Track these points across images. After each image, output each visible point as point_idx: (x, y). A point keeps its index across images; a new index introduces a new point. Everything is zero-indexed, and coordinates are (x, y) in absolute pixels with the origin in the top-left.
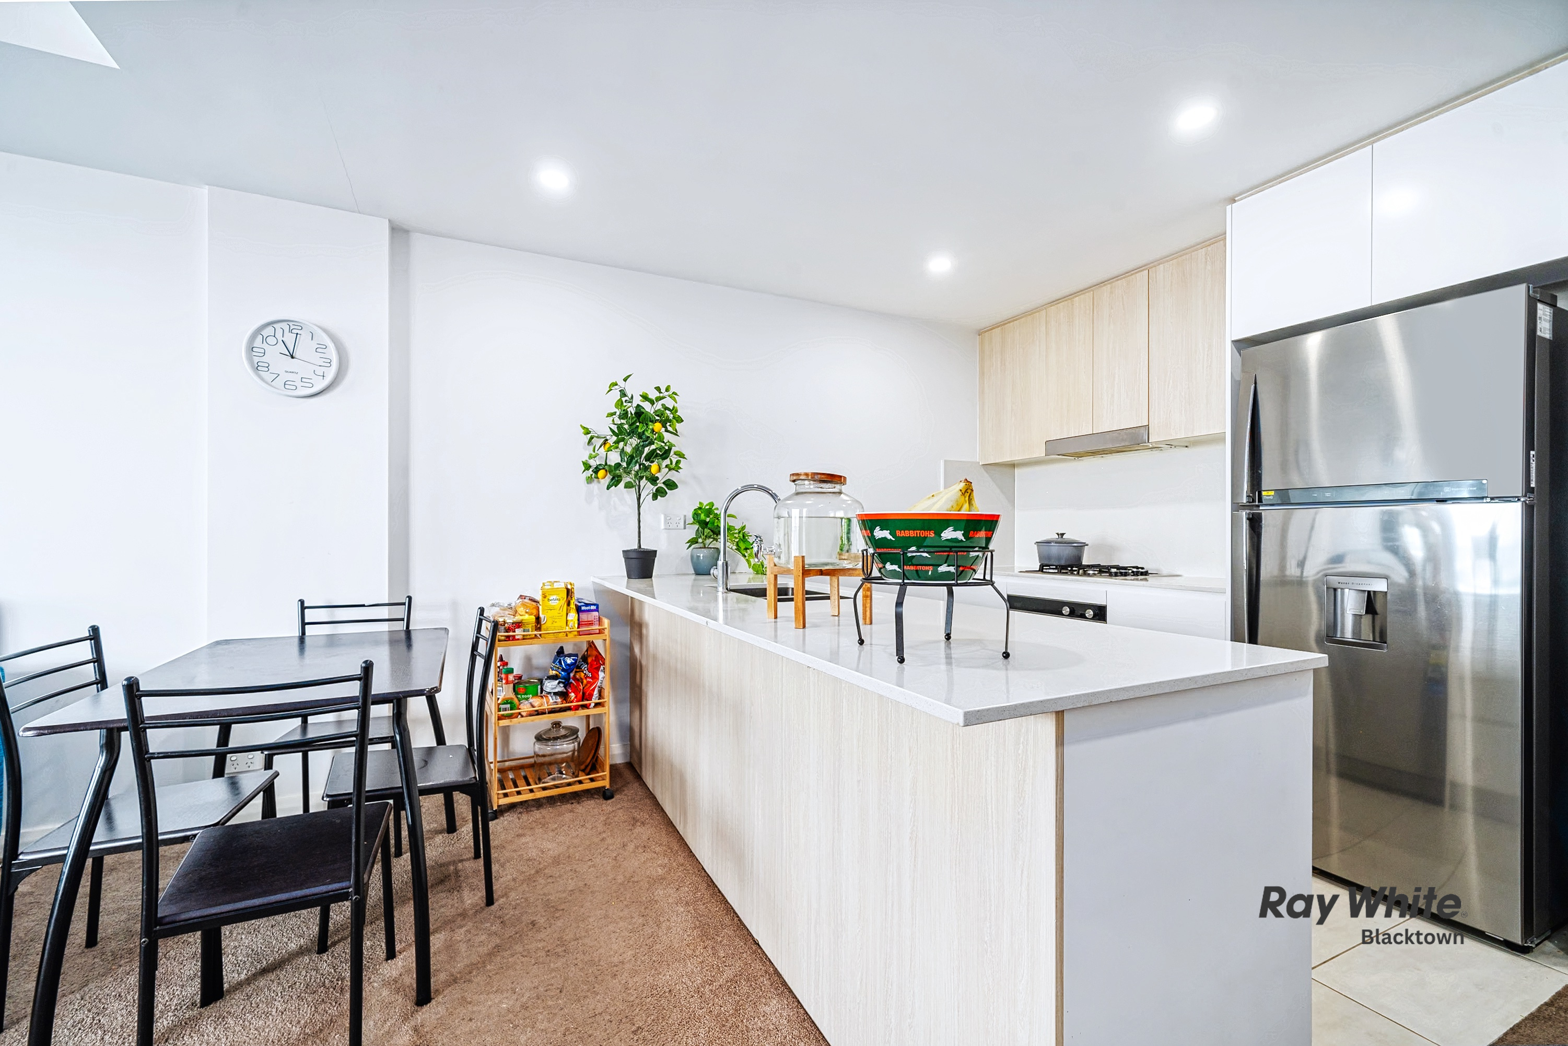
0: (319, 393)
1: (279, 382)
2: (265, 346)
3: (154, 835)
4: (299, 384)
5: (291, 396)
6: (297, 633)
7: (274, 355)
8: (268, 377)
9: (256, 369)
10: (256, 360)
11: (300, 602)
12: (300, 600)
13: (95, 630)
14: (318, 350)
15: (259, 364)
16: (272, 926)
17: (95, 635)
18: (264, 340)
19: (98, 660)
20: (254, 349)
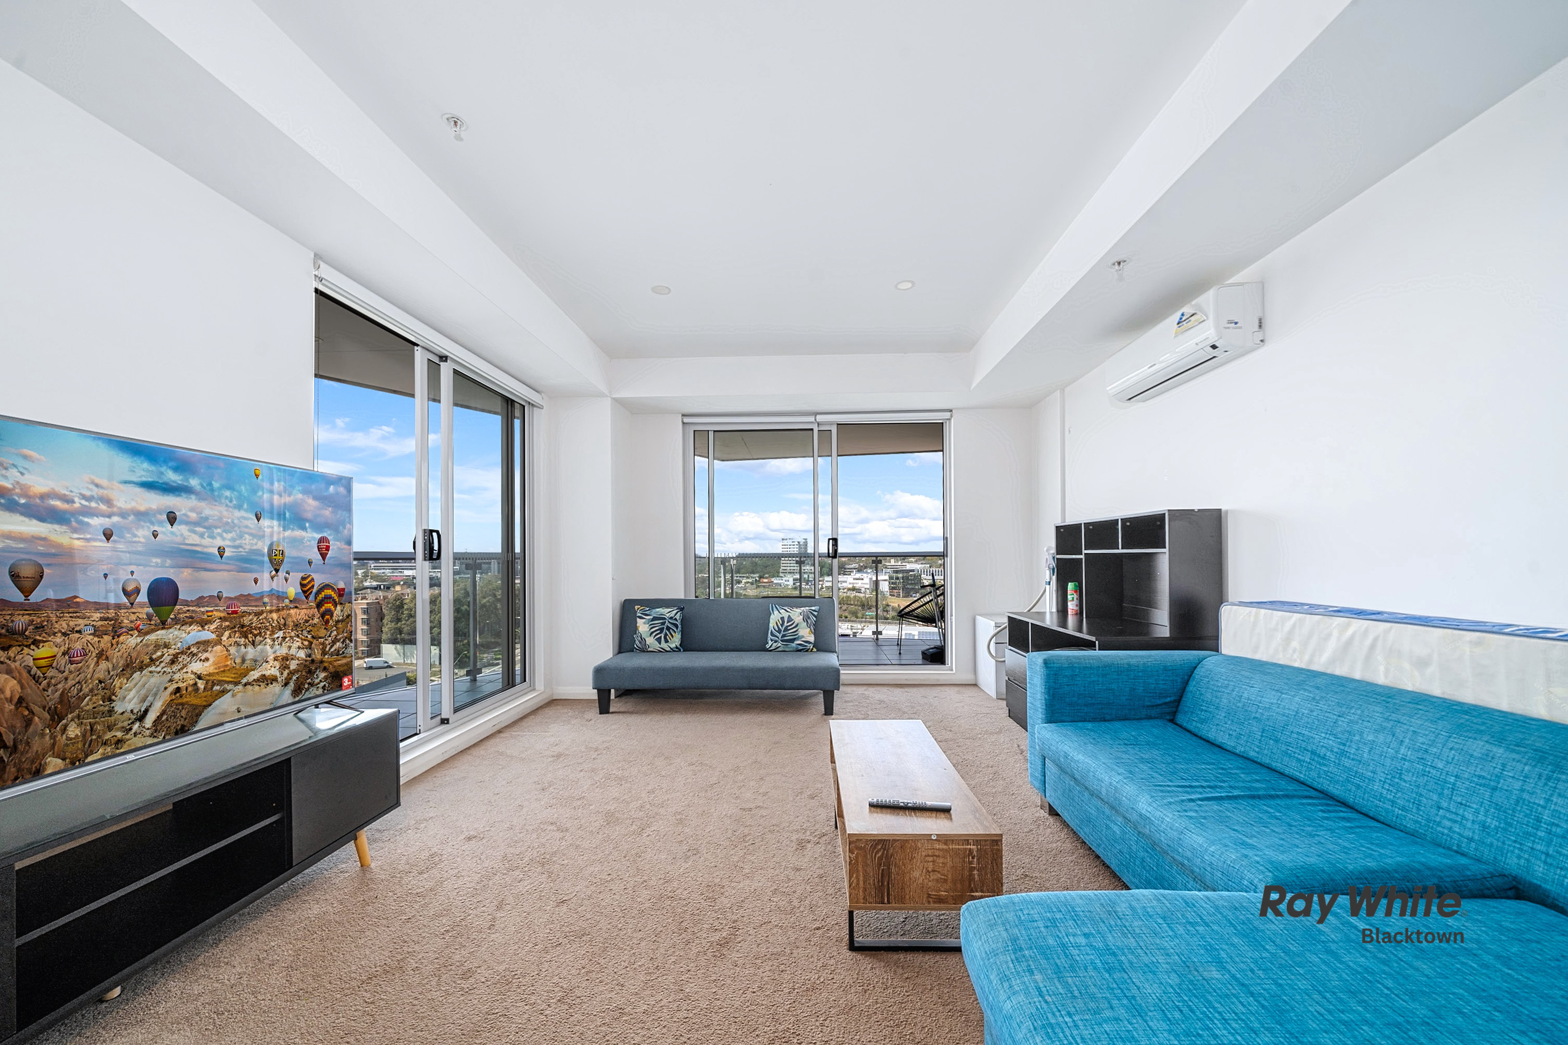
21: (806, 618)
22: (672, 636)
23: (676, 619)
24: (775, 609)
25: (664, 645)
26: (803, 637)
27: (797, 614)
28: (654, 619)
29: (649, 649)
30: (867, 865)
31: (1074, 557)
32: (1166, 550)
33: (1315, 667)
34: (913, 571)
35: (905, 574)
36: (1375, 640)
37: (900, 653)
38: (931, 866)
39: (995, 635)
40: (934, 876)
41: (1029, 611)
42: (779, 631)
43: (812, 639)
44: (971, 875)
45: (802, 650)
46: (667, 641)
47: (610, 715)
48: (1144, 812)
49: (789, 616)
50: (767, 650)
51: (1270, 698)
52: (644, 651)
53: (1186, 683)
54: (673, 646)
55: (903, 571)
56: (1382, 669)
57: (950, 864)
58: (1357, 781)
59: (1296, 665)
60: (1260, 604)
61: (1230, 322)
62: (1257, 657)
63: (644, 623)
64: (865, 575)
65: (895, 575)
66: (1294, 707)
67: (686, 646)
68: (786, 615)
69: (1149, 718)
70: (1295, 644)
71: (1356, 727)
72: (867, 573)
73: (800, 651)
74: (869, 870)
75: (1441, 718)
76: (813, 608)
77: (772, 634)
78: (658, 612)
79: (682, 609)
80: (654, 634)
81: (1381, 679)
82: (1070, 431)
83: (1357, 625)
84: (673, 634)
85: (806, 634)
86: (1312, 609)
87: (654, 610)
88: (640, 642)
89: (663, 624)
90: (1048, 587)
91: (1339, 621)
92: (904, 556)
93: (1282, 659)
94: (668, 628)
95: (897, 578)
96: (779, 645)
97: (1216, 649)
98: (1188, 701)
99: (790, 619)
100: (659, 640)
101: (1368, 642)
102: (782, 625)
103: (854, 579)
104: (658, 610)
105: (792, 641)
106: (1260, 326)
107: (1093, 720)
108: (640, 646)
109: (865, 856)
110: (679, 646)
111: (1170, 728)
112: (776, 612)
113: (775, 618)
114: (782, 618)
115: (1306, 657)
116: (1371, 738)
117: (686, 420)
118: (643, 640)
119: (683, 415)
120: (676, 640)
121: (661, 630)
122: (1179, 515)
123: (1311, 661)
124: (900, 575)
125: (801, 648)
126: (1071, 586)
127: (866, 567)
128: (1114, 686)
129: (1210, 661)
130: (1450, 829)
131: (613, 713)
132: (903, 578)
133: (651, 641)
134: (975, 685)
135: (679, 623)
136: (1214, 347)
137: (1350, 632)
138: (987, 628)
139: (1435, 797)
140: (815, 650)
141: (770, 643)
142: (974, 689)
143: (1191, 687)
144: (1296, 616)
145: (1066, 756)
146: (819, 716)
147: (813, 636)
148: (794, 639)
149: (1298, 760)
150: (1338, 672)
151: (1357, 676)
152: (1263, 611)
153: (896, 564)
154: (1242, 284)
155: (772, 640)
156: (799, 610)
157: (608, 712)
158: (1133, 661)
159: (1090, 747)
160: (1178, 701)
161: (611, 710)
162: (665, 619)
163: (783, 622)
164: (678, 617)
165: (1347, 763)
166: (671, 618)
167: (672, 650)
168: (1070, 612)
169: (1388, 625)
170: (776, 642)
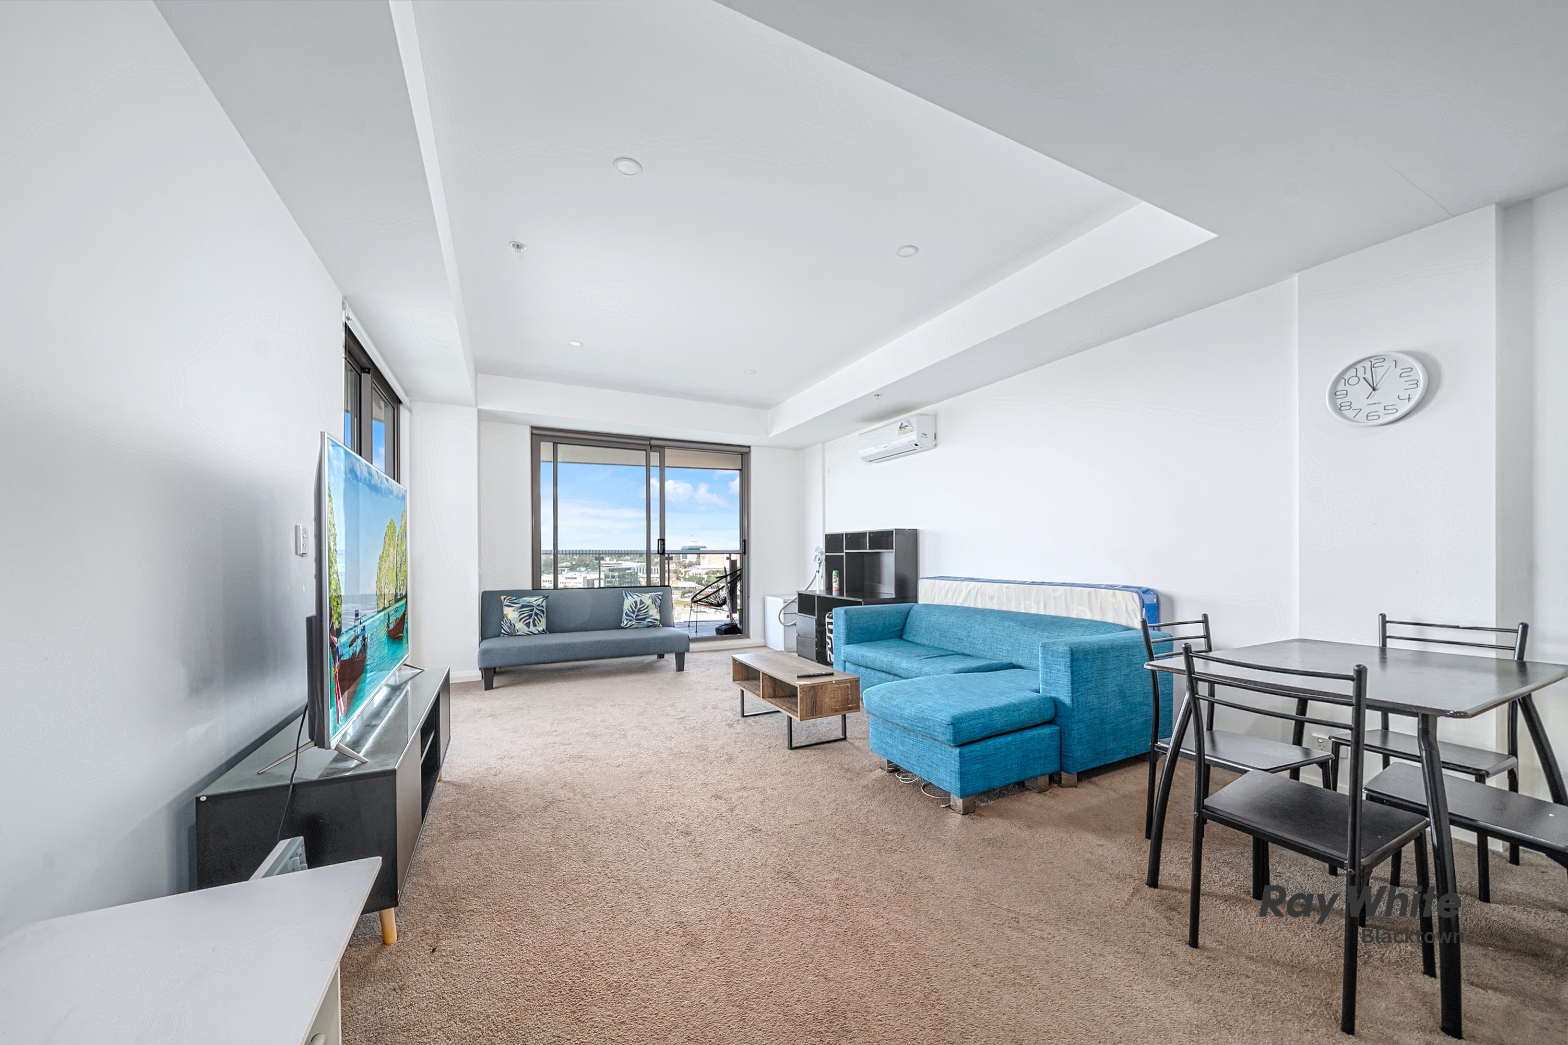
0: (1406, 415)
1: (1362, 415)
2: (1348, 387)
3: (1202, 755)
4: (1382, 412)
5: (1376, 426)
6: (1377, 643)
7: (1358, 393)
8: (1350, 414)
9: (1339, 410)
10: (1339, 401)
11: (1380, 617)
12: (1381, 614)
13: (1205, 616)
14: (1402, 375)
15: (1342, 405)
16: (1324, 881)
17: (1205, 621)
18: (1347, 382)
19: (1207, 637)
20: (1337, 393)
21: (654, 602)
22: (540, 621)
23: (542, 606)
24: (628, 595)
25: (532, 629)
26: (652, 616)
27: (647, 598)
28: (523, 607)
29: (518, 633)
30: (807, 699)
31: (838, 554)
32: (894, 550)
33: (957, 605)
34: (630, 569)
35: (621, 573)
36: (978, 590)
37: (696, 632)
38: (832, 696)
39: (784, 608)
40: (834, 700)
41: (806, 589)
42: (633, 612)
43: (658, 617)
44: (848, 697)
45: (652, 626)
46: (535, 625)
47: (494, 690)
48: (905, 667)
49: (641, 600)
50: (623, 628)
51: (942, 619)
52: (512, 635)
53: (906, 619)
54: (541, 629)
55: (620, 570)
56: (980, 602)
57: (840, 693)
58: (973, 646)
59: (950, 604)
60: (935, 578)
61: (924, 434)
62: (935, 603)
63: (513, 611)
64: (578, 574)
65: (610, 574)
66: (952, 621)
67: (551, 629)
68: (638, 600)
69: (891, 638)
70: (950, 595)
71: (973, 625)
72: (580, 571)
73: (650, 627)
74: (808, 701)
75: (998, 616)
76: (659, 593)
77: (627, 614)
78: (525, 600)
79: (547, 598)
80: (523, 620)
81: (980, 606)
82: (829, 472)
83: (973, 584)
84: (541, 619)
85: (654, 613)
86: (956, 579)
87: (521, 599)
88: (509, 628)
89: (532, 610)
90: (817, 574)
91: (965, 583)
92: (619, 554)
93: (944, 603)
94: (536, 614)
95: (613, 577)
96: (634, 623)
97: (916, 602)
98: (908, 628)
99: (642, 602)
100: (528, 625)
101: (976, 591)
102: (635, 608)
103: (566, 578)
104: (525, 599)
105: (644, 619)
106: (935, 438)
107: (867, 641)
108: (508, 630)
109: (806, 695)
110: (545, 629)
111: (902, 642)
112: (630, 597)
113: (628, 603)
114: (636, 602)
115: (954, 601)
116: (977, 628)
117: (535, 432)
118: (512, 625)
119: (532, 427)
120: (542, 626)
121: (530, 616)
122: (899, 531)
123: (956, 602)
124: (616, 574)
125: (651, 624)
126: (834, 573)
127: (579, 566)
128: (876, 623)
129: (916, 607)
130: (999, 655)
131: (497, 688)
132: (619, 577)
133: (520, 627)
134: (765, 646)
135: (544, 610)
136: (916, 445)
137: (969, 588)
138: (775, 605)
139: (995, 645)
140: (661, 625)
141: (625, 622)
142: (766, 648)
143: (909, 619)
144: (950, 582)
145: (863, 656)
146: (674, 672)
147: (659, 614)
148: (646, 618)
149: (954, 643)
150: (965, 606)
151: (972, 606)
152: (937, 581)
153: (611, 562)
154: (927, 415)
155: (627, 620)
156: (648, 595)
157: (492, 688)
158: (884, 609)
159: (873, 650)
160: (903, 629)
161: (494, 686)
162: (533, 606)
163: (636, 605)
164: (544, 604)
165: (970, 639)
166: (539, 605)
167: (540, 633)
168: (834, 589)
169: (982, 583)
170: (631, 621)
